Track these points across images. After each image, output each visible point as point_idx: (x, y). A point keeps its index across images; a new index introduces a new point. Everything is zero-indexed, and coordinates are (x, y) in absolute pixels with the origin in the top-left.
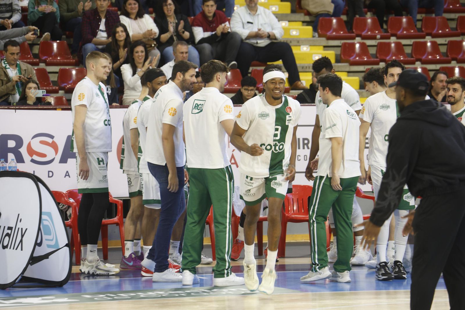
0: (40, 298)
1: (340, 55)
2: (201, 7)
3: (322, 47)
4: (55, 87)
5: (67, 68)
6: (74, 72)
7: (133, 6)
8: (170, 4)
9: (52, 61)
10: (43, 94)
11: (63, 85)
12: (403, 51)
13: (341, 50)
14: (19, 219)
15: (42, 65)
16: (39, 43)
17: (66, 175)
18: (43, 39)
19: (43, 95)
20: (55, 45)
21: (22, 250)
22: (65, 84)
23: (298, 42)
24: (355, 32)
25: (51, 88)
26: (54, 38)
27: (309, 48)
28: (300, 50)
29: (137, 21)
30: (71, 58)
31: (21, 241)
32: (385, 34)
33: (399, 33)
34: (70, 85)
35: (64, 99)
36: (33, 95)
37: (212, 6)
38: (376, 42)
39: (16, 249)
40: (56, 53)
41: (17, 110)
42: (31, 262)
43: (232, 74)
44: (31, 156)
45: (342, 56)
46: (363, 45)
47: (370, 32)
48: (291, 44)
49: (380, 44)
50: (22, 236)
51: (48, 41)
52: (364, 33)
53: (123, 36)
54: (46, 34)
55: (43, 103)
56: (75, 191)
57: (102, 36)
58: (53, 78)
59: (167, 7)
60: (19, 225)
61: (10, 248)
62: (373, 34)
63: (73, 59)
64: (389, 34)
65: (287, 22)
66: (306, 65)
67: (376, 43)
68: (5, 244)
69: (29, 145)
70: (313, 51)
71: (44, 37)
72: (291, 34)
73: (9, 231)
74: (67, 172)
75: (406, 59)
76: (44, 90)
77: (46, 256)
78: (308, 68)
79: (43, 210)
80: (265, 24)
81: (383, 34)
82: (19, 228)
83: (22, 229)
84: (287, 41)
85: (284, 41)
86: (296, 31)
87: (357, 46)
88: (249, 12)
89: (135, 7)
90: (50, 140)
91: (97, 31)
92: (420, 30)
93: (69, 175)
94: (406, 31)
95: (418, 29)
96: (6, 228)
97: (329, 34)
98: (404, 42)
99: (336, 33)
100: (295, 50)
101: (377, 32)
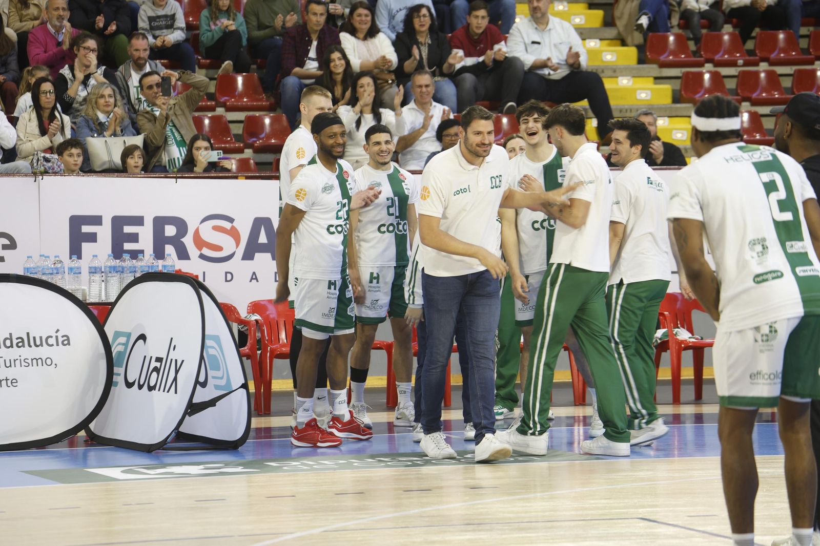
0: (202, 467)
1: (680, 91)
2: (465, 19)
3: (652, 79)
4: (239, 143)
5: (257, 115)
6: (267, 121)
7: (364, 18)
8: (424, 16)
9: (235, 104)
10: (219, 157)
11: (251, 141)
12: (779, 83)
13: (681, 84)
14: (171, 347)
15: (220, 111)
16: (216, 76)
17: (252, 279)
18: (223, 70)
19: (219, 159)
20: (240, 80)
21: (176, 393)
22: (254, 139)
23: (615, 71)
24: (704, 56)
25: (232, 145)
26: (238, 69)
27: (632, 80)
28: (617, 84)
29: (366, 41)
30: (264, 100)
31: (175, 379)
32: (752, 58)
33: (773, 56)
34: (261, 141)
35: (252, 161)
36: (203, 158)
37: (483, 17)
38: (736, 70)
39: (168, 392)
40: (242, 92)
41: (178, 179)
42: (189, 411)
43: (509, 121)
44: (200, 249)
45: (683, 93)
46: (715, 76)
47: (728, 55)
48: (601, 75)
49: (743, 73)
50: (177, 372)
51: (229, 74)
52: (717, 57)
53: (342, 65)
54: (226, 62)
55: (219, 168)
56: (262, 303)
57: (312, 66)
58: (237, 129)
59: (420, 20)
60: (173, 355)
61: (159, 390)
62: (733, 58)
63: (267, 101)
64: (757, 58)
65: (598, 41)
66: (626, 107)
67: (736, 72)
68: (152, 384)
69: (197, 232)
70: (637, 86)
71: (224, 68)
72: (604, 60)
73: (158, 364)
74: (254, 273)
75: (784, 96)
76: (219, 151)
77: (212, 403)
78: (629, 111)
79: (206, 333)
80: (560, 43)
81: (747, 58)
82: (172, 360)
83: (176, 360)
84: (597, 70)
85: (592, 70)
86: (612, 55)
87: (707, 76)
88: (536, 26)
89: (367, 20)
90: (227, 225)
91: (305, 59)
92: (806, 51)
93: (256, 279)
94: (784, 53)
95: (802, 50)
96: (153, 359)
97: (662, 58)
98: (780, 70)
99: (673, 58)
100: (609, 84)
101: (738, 55)
